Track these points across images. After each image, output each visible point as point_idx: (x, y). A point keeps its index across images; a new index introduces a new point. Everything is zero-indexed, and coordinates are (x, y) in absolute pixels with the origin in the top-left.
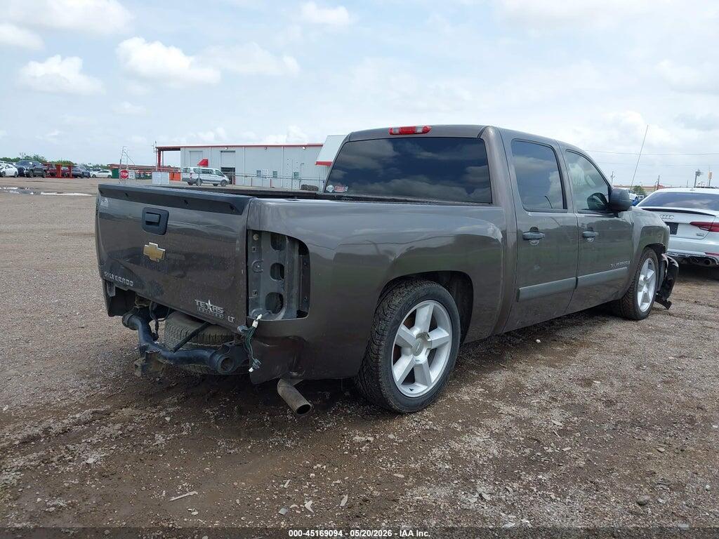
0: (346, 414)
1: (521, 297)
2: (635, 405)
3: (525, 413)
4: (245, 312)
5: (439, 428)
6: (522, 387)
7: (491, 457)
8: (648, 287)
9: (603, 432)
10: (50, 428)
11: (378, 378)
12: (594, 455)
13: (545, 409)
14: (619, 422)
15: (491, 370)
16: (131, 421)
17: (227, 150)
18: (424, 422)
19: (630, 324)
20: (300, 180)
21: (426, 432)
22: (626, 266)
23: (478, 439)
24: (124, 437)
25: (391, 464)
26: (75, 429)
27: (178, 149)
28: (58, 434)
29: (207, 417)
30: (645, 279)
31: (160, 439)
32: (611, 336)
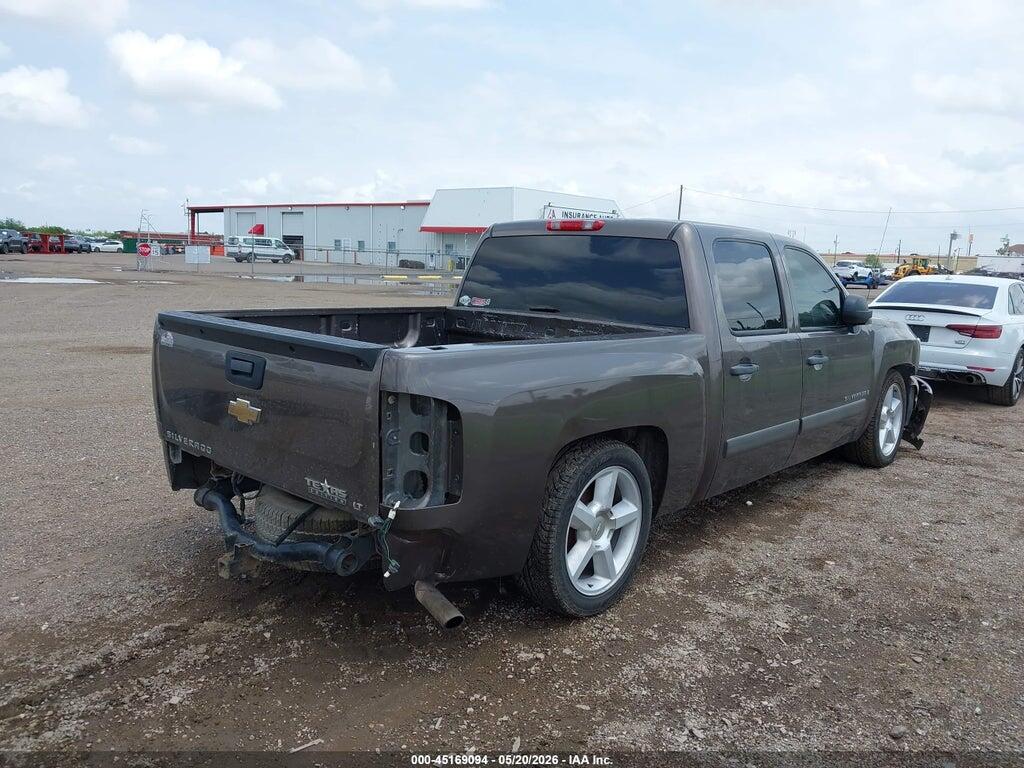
0: (505, 621)
1: (730, 451)
2: (882, 595)
3: (740, 611)
4: (376, 497)
5: (629, 637)
6: (732, 572)
7: (699, 676)
8: (893, 421)
9: (842, 636)
10: (112, 654)
11: (548, 574)
12: (832, 669)
13: (765, 605)
14: (862, 621)
15: (689, 549)
16: (218, 639)
17: (292, 210)
18: (608, 630)
19: (869, 473)
20: (398, 254)
21: (612, 643)
22: (864, 397)
23: (681, 650)
24: (212, 665)
25: (571, 690)
26: (145, 653)
27: (220, 210)
28: (123, 663)
29: (320, 631)
30: (888, 412)
31: (261, 665)
32: (845, 494)
